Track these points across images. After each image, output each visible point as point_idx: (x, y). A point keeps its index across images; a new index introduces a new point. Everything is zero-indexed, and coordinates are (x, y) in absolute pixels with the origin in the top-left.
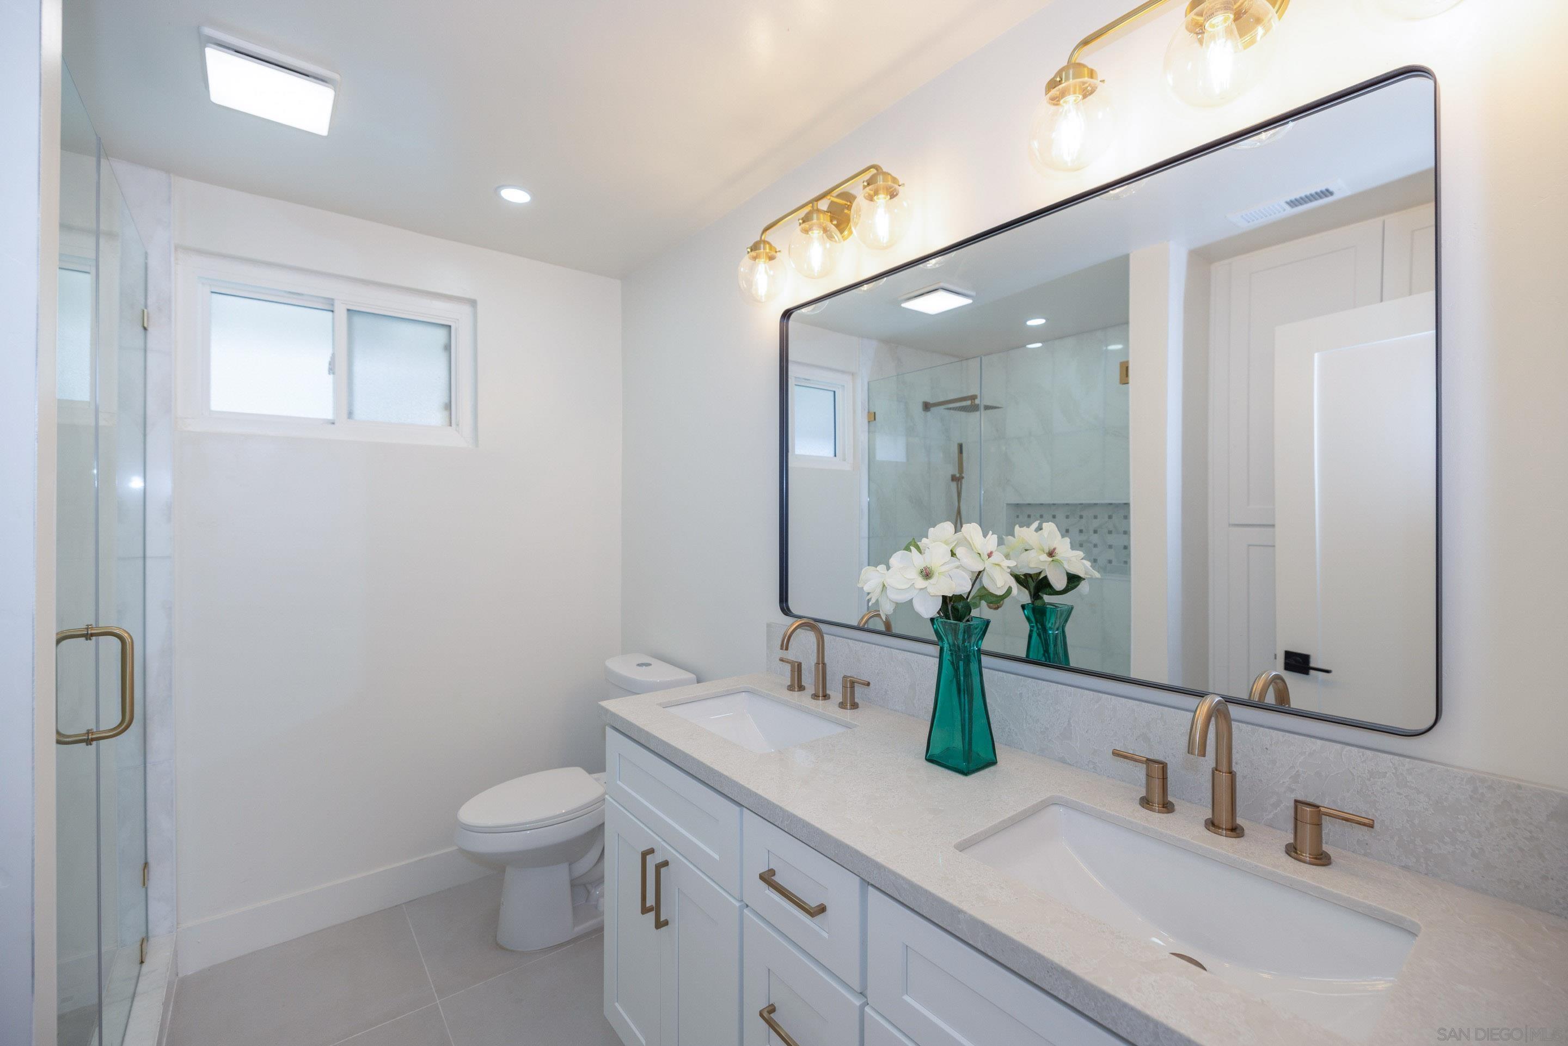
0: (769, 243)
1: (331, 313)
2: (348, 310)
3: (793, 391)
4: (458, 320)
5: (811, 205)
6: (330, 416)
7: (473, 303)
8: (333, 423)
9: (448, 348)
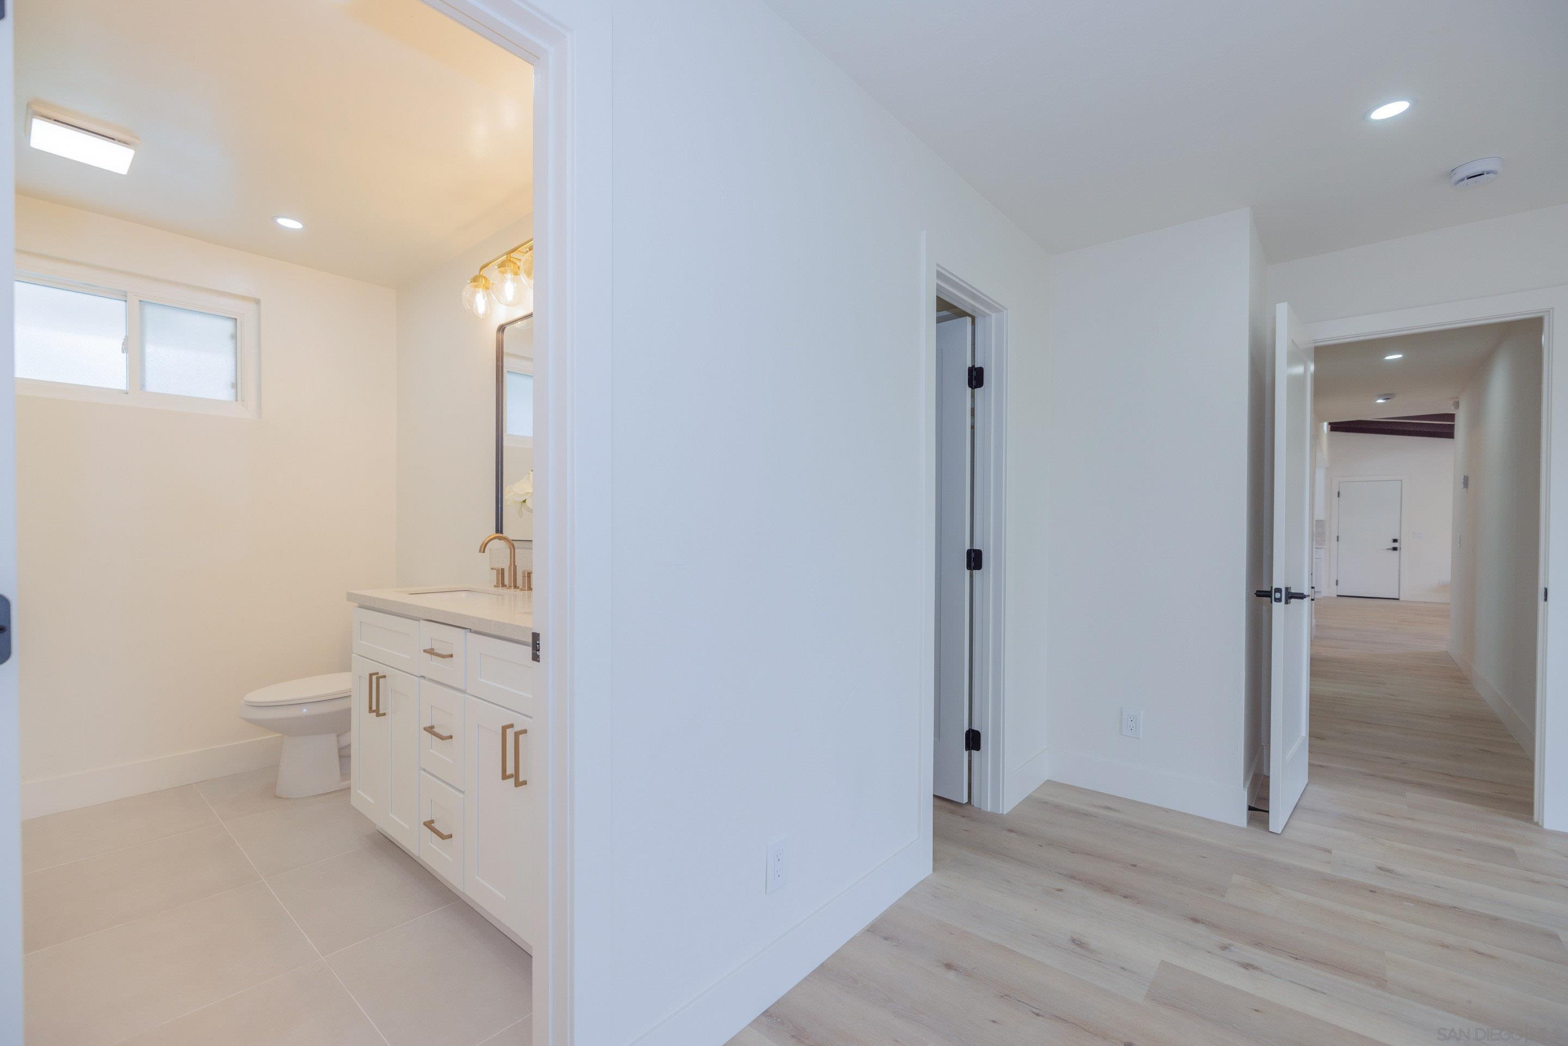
0: (485, 277)
1: (125, 302)
2: (140, 301)
3: (508, 379)
4: (243, 314)
5: (506, 256)
6: (123, 386)
7: (257, 302)
8: (127, 393)
9: (234, 337)
